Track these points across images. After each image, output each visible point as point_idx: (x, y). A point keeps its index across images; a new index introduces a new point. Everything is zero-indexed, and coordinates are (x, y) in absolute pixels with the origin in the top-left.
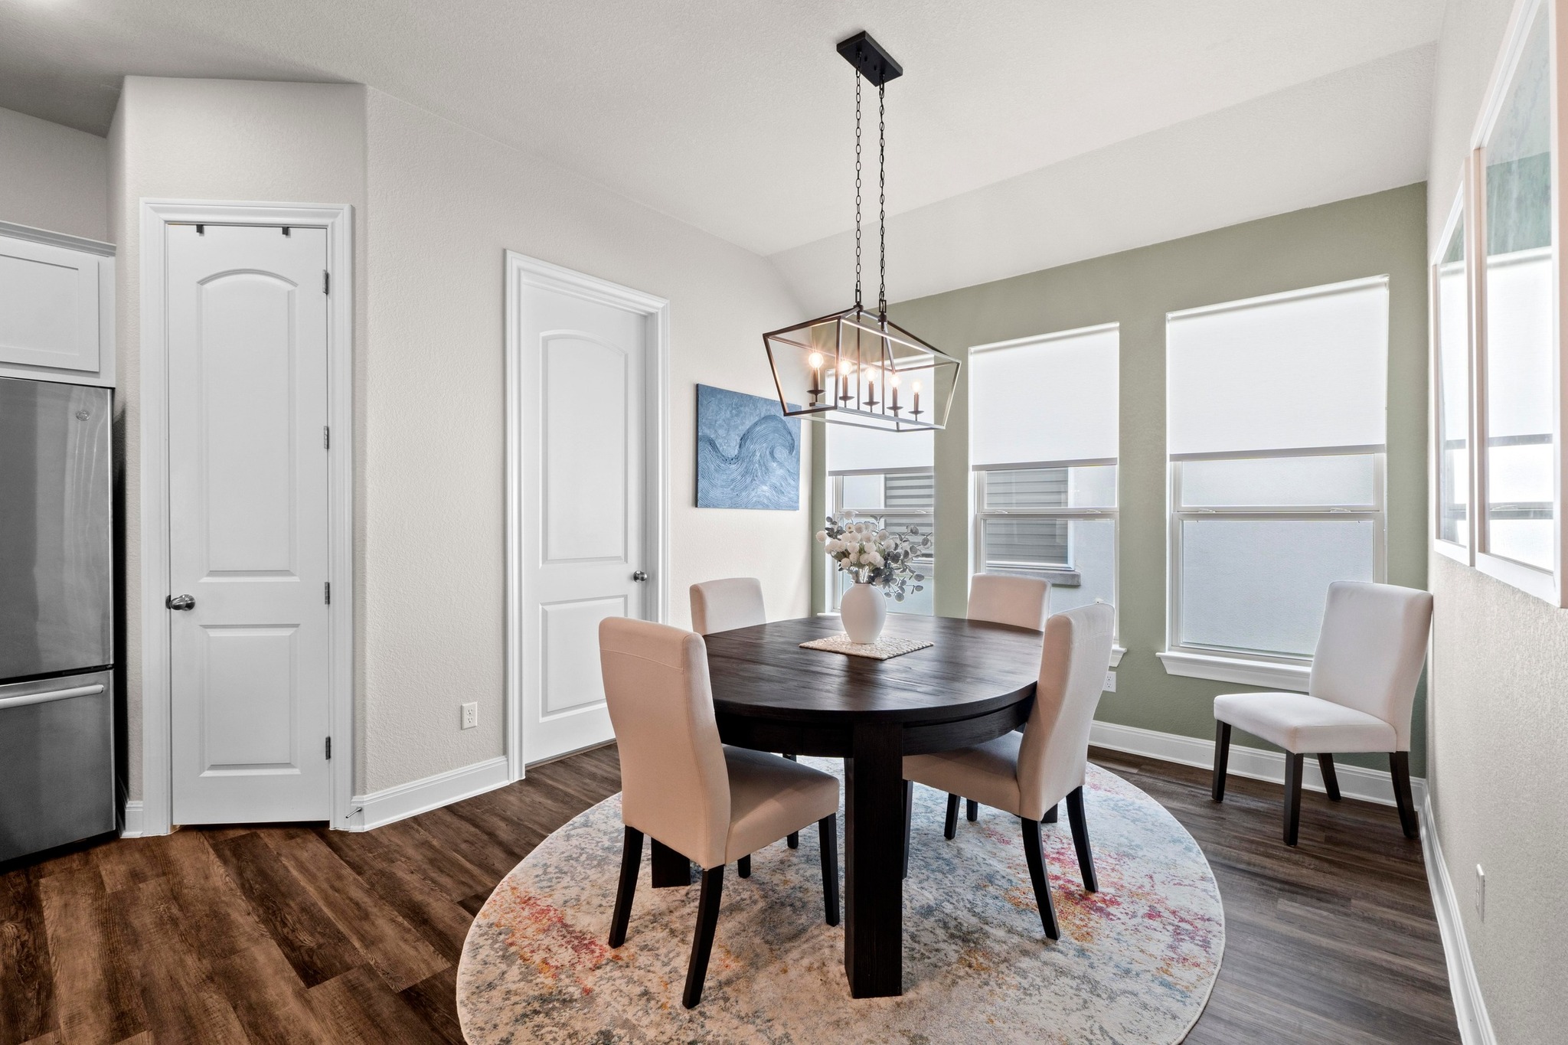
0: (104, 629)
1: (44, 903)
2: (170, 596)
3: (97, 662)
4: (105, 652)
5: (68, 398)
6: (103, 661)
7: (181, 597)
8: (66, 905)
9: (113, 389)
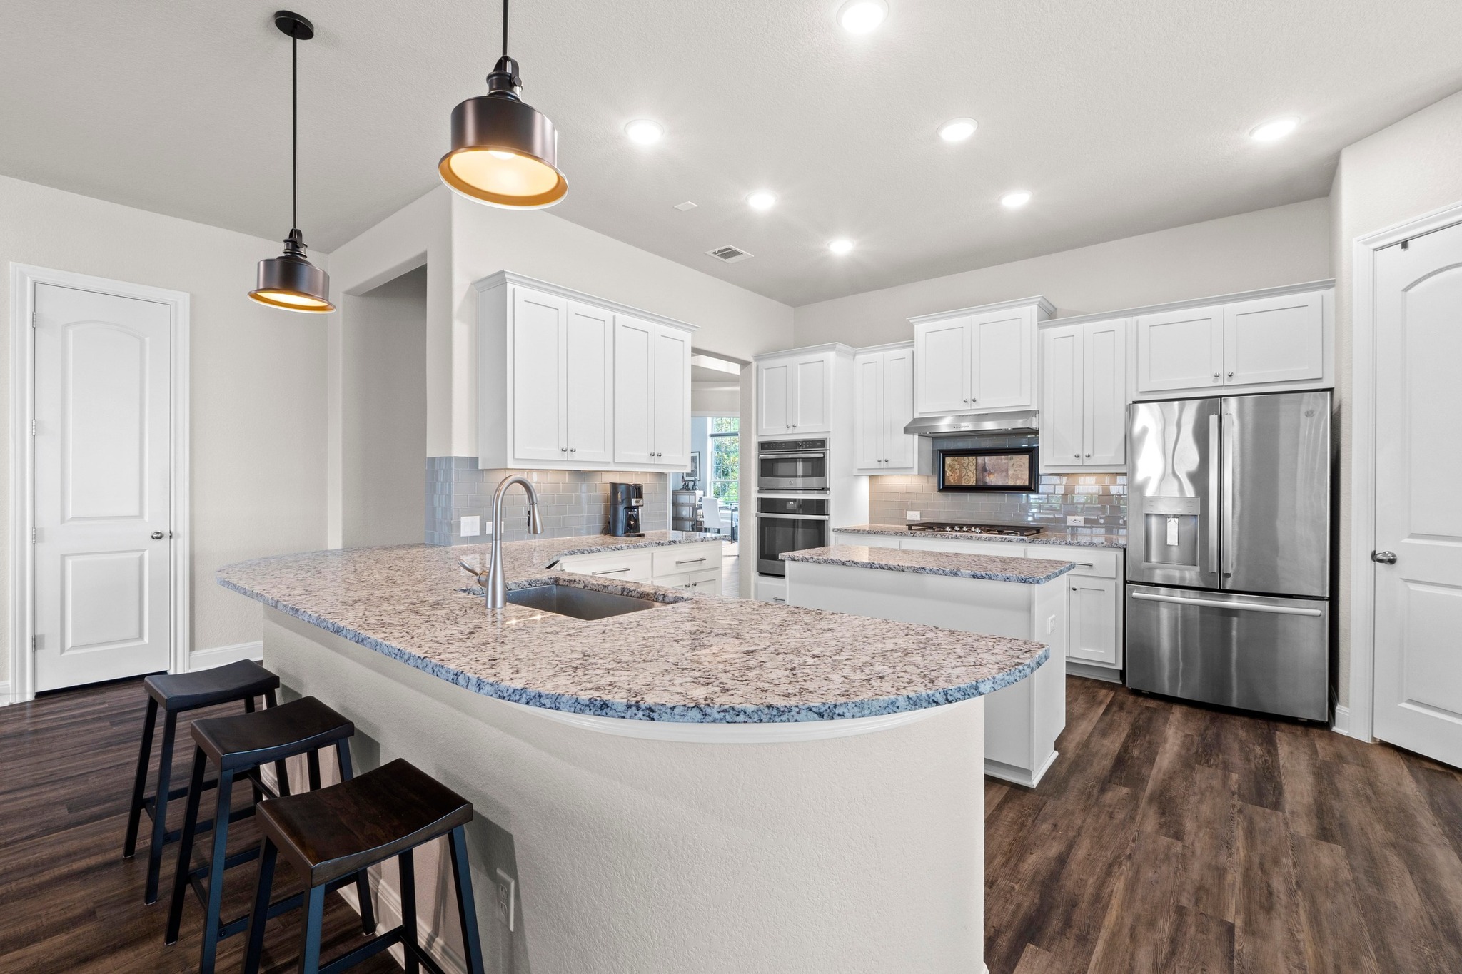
0: (1323, 568)
1: (1278, 746)
2: (1375, 551)
3: (1317, 593)
4: (1323, 587)
5: (1300, 403)
6: (1323, 594)
7: (1385, 553)
8: (1292, 753)
9: (1331, 390)
